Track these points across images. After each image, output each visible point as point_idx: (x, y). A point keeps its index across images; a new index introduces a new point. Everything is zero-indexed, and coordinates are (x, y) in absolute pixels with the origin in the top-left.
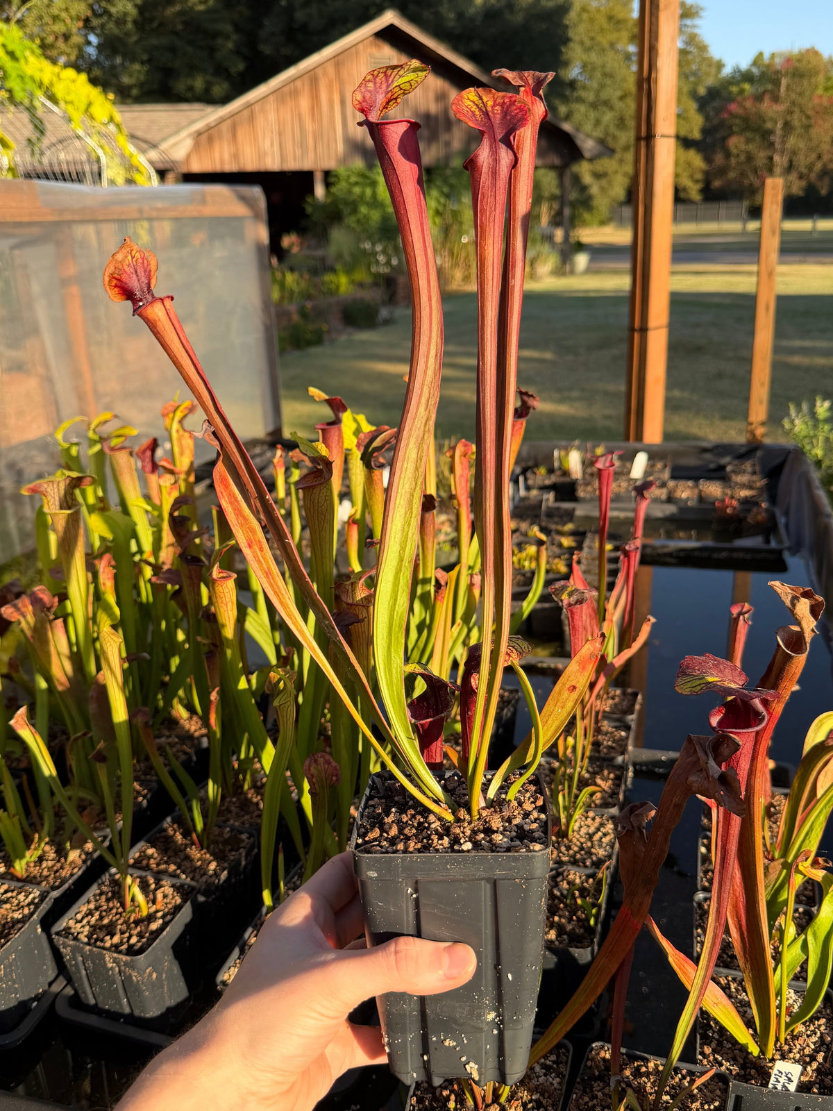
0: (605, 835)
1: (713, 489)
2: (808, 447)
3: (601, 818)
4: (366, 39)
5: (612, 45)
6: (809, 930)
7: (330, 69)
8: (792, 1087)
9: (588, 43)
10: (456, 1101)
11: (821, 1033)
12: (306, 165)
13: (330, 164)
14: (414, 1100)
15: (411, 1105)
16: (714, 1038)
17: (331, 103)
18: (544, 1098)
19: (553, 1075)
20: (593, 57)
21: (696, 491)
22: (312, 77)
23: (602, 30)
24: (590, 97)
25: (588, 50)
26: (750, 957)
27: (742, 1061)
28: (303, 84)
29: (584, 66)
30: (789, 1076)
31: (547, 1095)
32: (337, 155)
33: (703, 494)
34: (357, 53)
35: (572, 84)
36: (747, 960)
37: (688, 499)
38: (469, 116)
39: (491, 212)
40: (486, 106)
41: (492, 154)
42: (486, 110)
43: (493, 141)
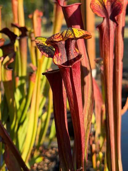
38: (98, 8)
39: (108, 47)
40: (104, 3)
41: (108, 24)
42: (104, 5)
43: (108, 19)
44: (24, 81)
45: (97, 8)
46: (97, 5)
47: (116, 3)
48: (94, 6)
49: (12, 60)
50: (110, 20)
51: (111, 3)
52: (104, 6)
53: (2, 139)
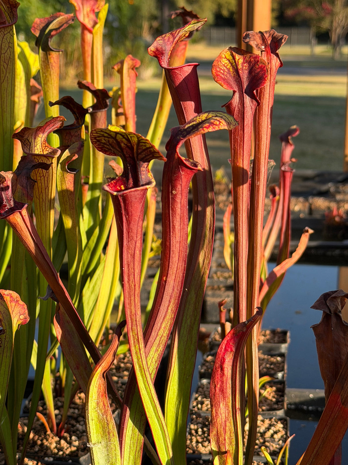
0: (276, 433)
1: (320, 203)
3: (270, 419)
21: (307, 205)
33: (313, 207)
37: (300, 212)
38: (225, 73)
39: (241, 141)
40: (237, 65)
41: (241, 102)
42: (237, 68)
43: (241, 93)
44: (97, 193)
45: (223, 74)
46: (225, 68)
47: (257, 66)
48: (218, 69)
49: (76, 157)
50: (244, 94)
51: (250, 65)
52: (237, 71)
53: (53, 292)
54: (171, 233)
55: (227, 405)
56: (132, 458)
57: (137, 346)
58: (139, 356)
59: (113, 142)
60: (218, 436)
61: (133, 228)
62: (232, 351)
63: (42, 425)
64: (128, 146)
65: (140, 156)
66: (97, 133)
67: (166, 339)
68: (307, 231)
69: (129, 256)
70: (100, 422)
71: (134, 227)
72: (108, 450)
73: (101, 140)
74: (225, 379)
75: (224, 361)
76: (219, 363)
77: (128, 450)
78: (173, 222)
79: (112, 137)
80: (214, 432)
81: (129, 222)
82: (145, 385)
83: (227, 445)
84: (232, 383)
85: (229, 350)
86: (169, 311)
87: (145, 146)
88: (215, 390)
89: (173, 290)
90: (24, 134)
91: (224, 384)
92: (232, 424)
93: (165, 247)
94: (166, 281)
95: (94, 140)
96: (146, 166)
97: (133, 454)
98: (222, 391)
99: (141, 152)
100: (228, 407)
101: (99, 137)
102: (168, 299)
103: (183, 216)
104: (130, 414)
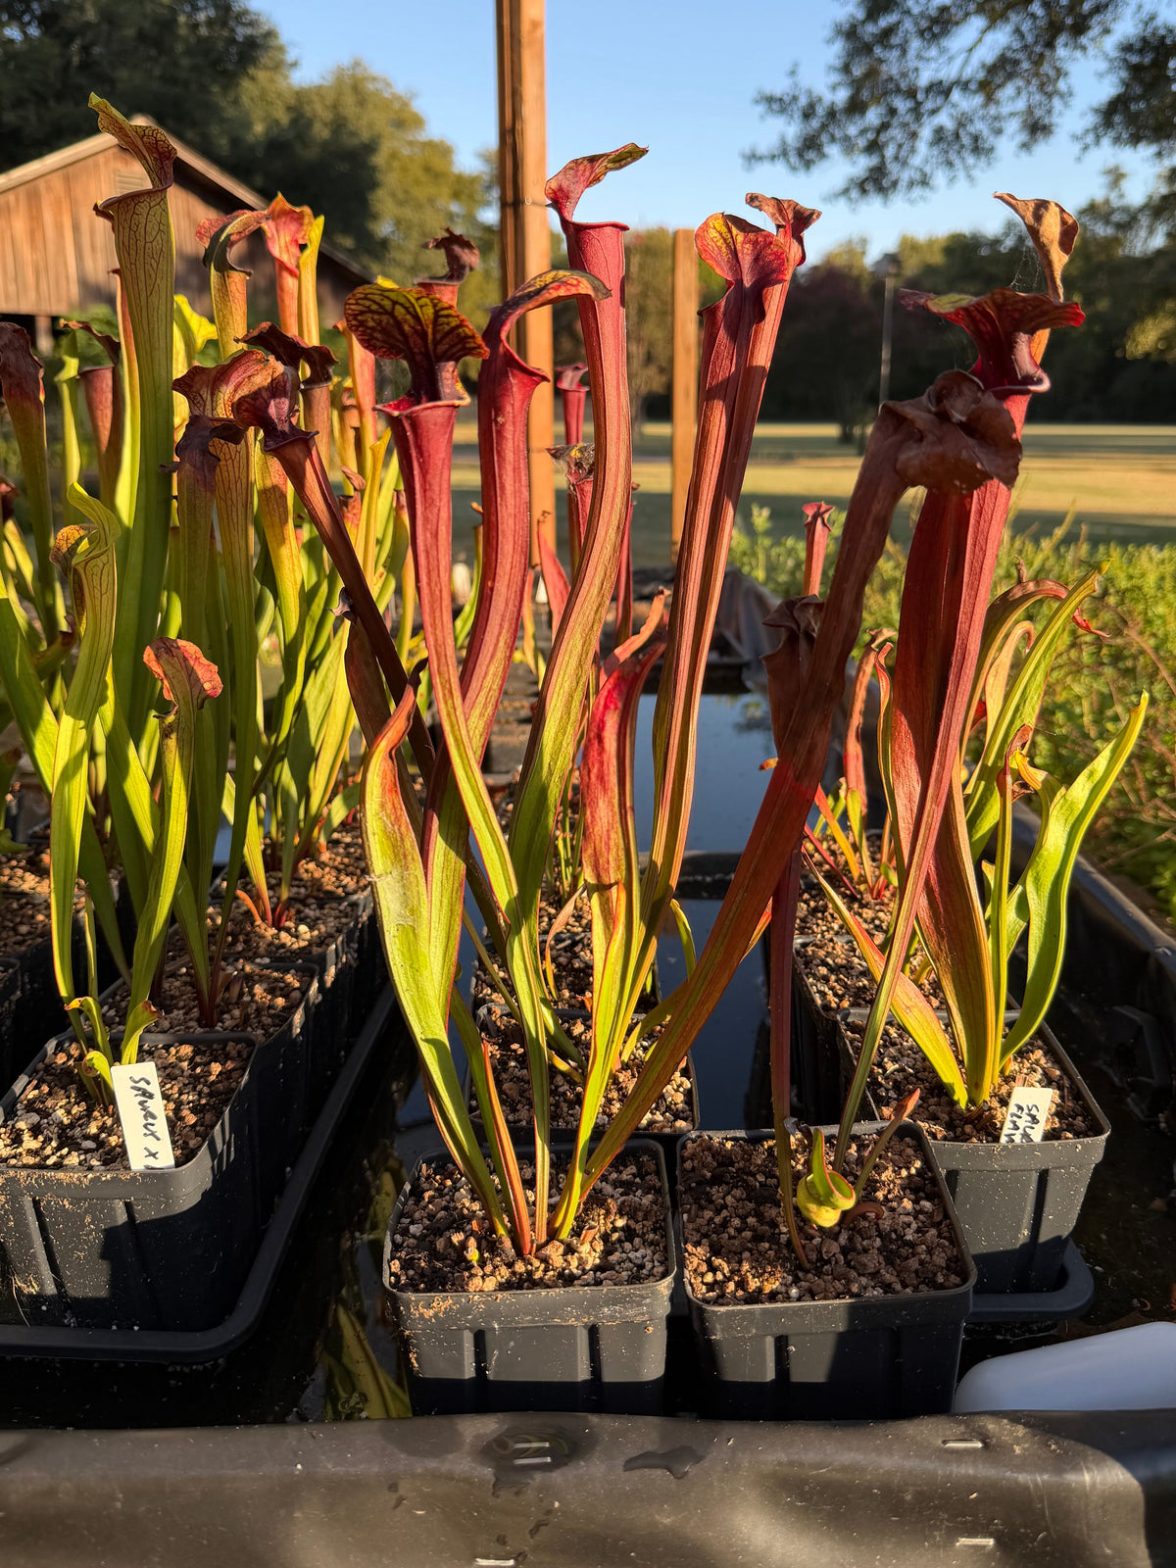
2: (746, 569)
4: (110, 148)
5: (431, 201)
6: (1030, 873)
7: (57, 182)
8: (1037, 1135)
9: (401, 196)
10: (479, 1248)
11: (1043, 1069)
12: (25, 308)
13: (58, 308)
14: (396, 1266)
15: (392, 1274)
16: (890, 1098)
17: (59, 228)
18: (637, 1222)
19: (639, 1193)
20: (408, 213)
22: (31, 191)
23: (417, 182)
24: (408, 260)
25: (401, 203)
26: (947, 928)
27: (946, 1118)
28: (17, 199)
29: (398, 222)
30: (1034, 1112)
31: (640, 1215)
32: (69, 297)
34: (96, 166)
35: (384, 244)
36: (943, 937)
47: (769, 251)
51: (755, 248)
54: (499, 499)
55: (610, 803)
56: (445, 901)
57: (450, 702)
58: (454, 720)
59: (388, 323)
60: (596, 857)
61: (432, 482)
62: (616, 708)
63: (248, 913)
64: (416, 331)
65: (441, 348)
66: (357, 304)
67: (497, 694)
68: (662, 593)
69: (429, 535)
70: (388, 838)
71: (434, 479)
72: (404, 886)
73: (366, 321)
74: (605, 758)
75: (604, 726)
76: (596, 730)
77: (439, 890)
78: (500, 477)
79: (386, 312)
80: (590, 851)
81: (424, 473)
82: (466, 773)
83: (611, 871)
84: (618, 764)
85: (612, 707)
86: (501, 644)
87: (448, 324)
88: (590, 778)
89: (507, 605)
90: (193, 380)
91: (605, 767)
92: (620, 834)
93: (488, 524)
94: (492, 589)
95: (354, 323)
96: (451, 369)
97: (447, 895)
98: (601, 778)
99: (443, 338)
100: (613, 806)
101: (362, 313)
102: (498, 622)
103: (519, 468)
104: (440, 826)
